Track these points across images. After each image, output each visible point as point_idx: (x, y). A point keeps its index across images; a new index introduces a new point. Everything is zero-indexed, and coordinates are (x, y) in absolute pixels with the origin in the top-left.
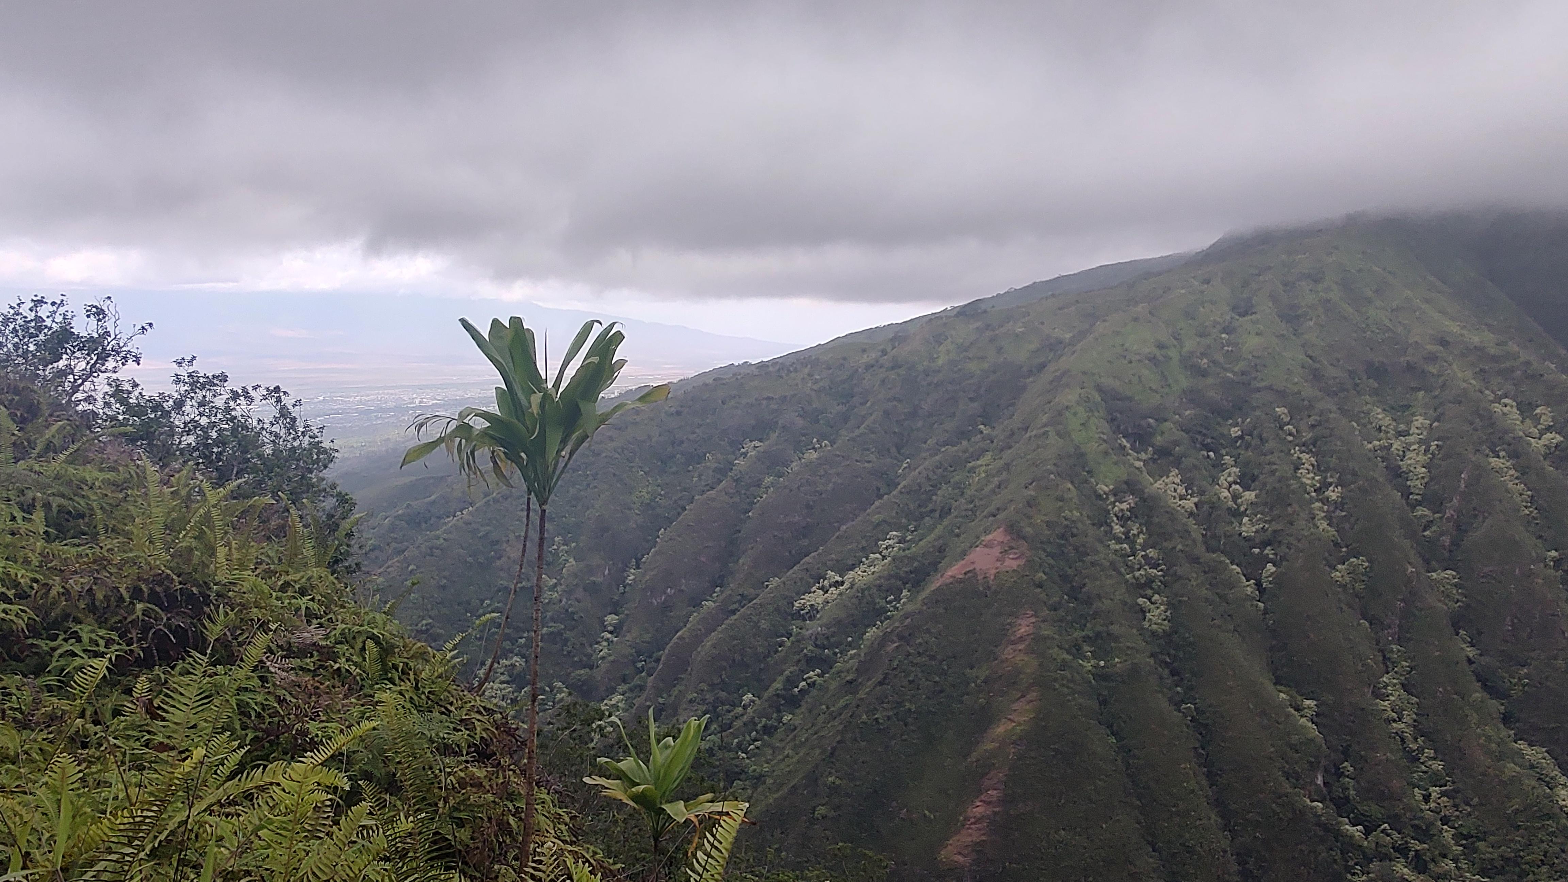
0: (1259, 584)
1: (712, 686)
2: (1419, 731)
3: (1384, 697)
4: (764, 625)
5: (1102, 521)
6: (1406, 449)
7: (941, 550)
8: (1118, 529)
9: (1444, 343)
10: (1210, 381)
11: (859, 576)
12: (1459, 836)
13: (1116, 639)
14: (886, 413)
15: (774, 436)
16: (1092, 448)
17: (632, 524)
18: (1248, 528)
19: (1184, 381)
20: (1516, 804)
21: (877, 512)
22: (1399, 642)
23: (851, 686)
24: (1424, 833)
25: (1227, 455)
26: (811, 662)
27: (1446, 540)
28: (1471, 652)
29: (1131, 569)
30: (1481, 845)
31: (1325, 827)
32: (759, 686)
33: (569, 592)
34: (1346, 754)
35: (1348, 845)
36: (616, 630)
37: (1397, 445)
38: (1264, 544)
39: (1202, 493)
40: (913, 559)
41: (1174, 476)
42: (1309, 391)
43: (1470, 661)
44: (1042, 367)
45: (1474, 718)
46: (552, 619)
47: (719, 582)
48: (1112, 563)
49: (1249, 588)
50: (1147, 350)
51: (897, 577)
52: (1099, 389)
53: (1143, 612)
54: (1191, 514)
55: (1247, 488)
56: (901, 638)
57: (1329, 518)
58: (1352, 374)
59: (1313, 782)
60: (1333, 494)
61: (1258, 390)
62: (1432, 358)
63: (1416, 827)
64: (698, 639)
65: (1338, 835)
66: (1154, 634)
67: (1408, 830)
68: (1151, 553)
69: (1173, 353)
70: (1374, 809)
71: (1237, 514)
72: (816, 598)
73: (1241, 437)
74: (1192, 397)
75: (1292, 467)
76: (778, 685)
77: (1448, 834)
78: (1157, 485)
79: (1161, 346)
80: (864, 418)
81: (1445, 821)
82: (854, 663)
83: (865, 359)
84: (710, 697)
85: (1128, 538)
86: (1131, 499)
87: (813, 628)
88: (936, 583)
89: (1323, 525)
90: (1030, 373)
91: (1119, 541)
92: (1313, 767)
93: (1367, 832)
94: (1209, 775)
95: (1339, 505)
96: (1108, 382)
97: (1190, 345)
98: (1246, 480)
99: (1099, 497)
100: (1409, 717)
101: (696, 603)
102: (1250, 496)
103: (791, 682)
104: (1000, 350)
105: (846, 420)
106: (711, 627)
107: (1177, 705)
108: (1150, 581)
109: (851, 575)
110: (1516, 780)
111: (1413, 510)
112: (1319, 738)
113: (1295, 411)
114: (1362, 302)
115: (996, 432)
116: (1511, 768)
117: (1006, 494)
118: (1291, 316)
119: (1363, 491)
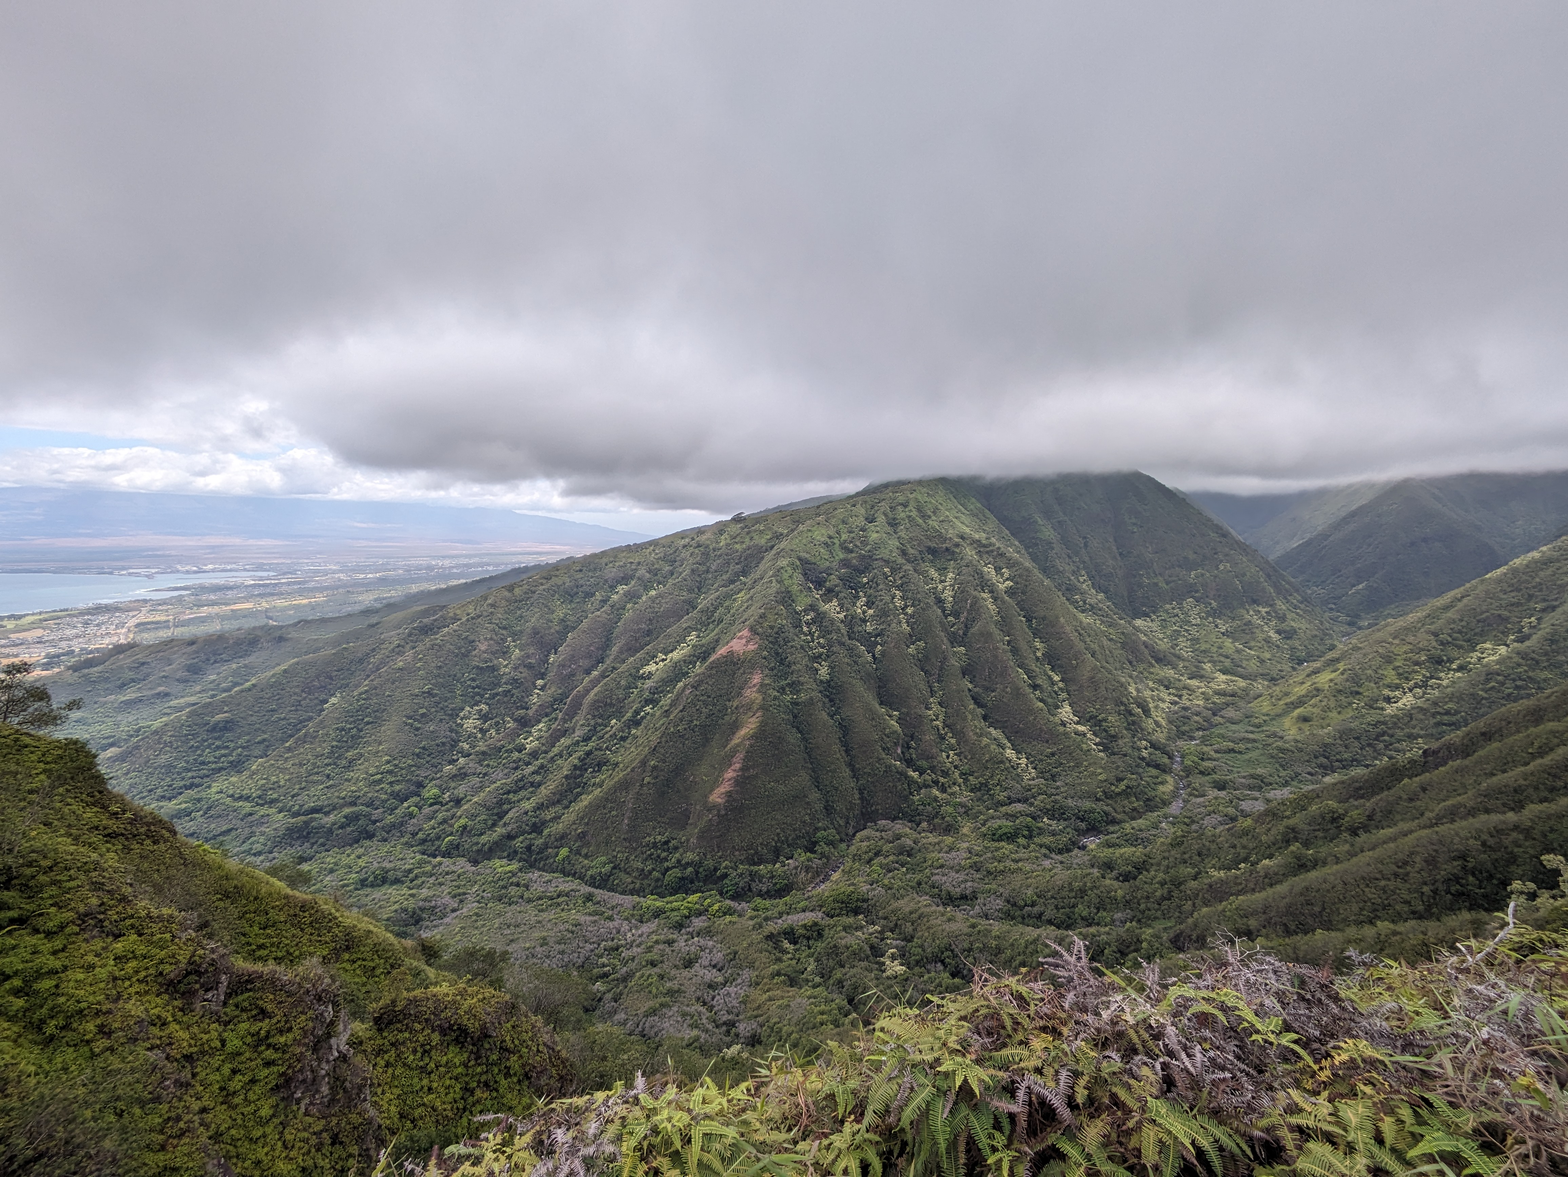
0: (874, 656)
1: (594, 716)
2: (945, 725)
3: (930, 709)
4: (623, 683)
5: (797, 625)
6: (944, 588)
7: (717, 641)
8: (805, 629)
9: (962, 538)
10: (853, 555)
11: (676, 655)
12: (962, 774)
13: (802, 684)
14: (693, 570)
15: (633, 583)
16: (795, 588)
17: (552, 631)
18: (869, 628)
19: (842, 556)
20: (987, 757)
21: (685, 623)
22: (938, 682)
23: (667, 713)
24: (945, 774)
25: (861, 591)
26: (647, 702)
27: (961, 632)
28: (970, 686)
29: (811, 649)
30: (971, 778)
31: (901, 774)
32: (619, 714)
33: (515, 668)
34: (912, 737)
35: (911, 782)
36: (542, 689)
37: (940, 587)
38: (876, 636)
39: (848, 610)
40: (703, 646)
41: (835, 602)
42: (900, 560)
43: (970, 690)
44: (772, 547)
45: (970, 717)
46: (505, 683)
47: (601, 661)
48: (802, 647)
49: (869, 658)
50: (824, 540)
51: (694, 656)
52: (800, 559)
53: (817, 670)
54: (842, 621)
55: (870, 608)
56: (693, 687)
57: (907, 622)
58: (921, 552)
59: (896, 752)
60: (910, 611)
61: (876, 560)
62: (957, 545)
63: (943, 771)
64: (587, 691)
65: (907, 777)
66: (821, 681)
67: (939, 773)
68: (822, 641)
69: (836, 541)
70: (924, 763)
71: (864, 621)
72: (652, 668)
73: (868, 583)
74: (845, 563)
75: (891, 598)
76: (629, 714)
77: (957, 774)
78: (826, 607)
79: (830, 537)
80: (681, 573)
81: (956, 767)
82: (669, 701)
83: (683, 542)
84: (592, 722)
85: (811, 634)
86: (812, 614)
87: (649, 683)
88: (712, 658)
89: (905, 626)
90: (767, 550)
91: (806, 635)
92: (896, 744)
93: (921, 774)
94: (846, 751)
95: (912, 616)
96: (803, 555)
97: (844, 537)
98: (869, 604)
99: (797, 613)
100: (941, 717)
101: (588, 672)
102: (871, 612)
103: (637, 713)
104: (751, 539)
105: (672, 574)
106: (595, 683)
107: (832, 717)
108: (821, 655)
109: (670, 655)
110: (987, 746)
111: (946, 618)
112: (899, 730)
113: (893, 570)
114: (925, 517)
115: (748, 580)
116: (985, 740)
117: (750, 612)
118: (893, 524)
119: (923, 609)
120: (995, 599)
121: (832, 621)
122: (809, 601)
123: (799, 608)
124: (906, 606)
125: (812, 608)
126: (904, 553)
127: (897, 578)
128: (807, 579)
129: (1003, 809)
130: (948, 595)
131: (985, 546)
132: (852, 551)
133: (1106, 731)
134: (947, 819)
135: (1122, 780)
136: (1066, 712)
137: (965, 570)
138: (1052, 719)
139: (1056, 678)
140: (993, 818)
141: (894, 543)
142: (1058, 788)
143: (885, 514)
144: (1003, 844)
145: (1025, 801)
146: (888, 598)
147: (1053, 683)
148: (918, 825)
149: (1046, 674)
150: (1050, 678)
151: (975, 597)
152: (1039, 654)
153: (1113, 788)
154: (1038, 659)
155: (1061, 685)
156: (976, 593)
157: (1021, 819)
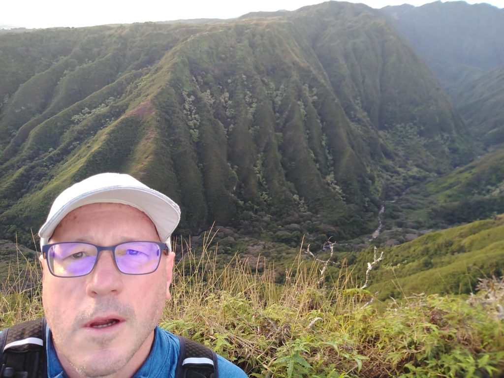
0: (228, 130)
1: (37, 144)
2: (263, 177)
3: (256, 167)
4: (59, 124)
6: (277, 95)
7: (127, 105)
8: (187, 107)
10: (224, 63)
11: (98, 111)
12: (268, 205)
13: (181, 142)
14: (114, 54)
15: (70, 56)
16: (184, 79)
17: (8, 80)
18: (228, 112)
19: (217, 62)
20: (283, 197)
21: (106, 90)
24: (259, 204)
25: (226, 88)
26: (76, 139)
31: (234, 201)
32: (55, 145)
34: (243, 182)
35: (238, 206)
38: (231, 118)
39: (216, 99)
40: (117, 107)
41: (208, 92)
42: (253, 72)
44: (171, 48)
45: (278, 174)
47: (44, 107)
48: (184, 118)
49: (225, 131)
50: (206, 49)
51: (111, 113)
52: (188, 58)
54: (211, 105)
59: (233, 189)
61: (239, 69)
63: (257, 202)
65: (237, 203)
66: (193, 141)
67: (255, 203)
69: (214, 51)
70: (247, 197)
71: (225, 108)
72: (80, 117)
73: (231, 83)
74: (218, 67)
75: (244, 95)
76: (63, 145)
77: (265, 205)
78: (202, 94)
79: (211, 48)
80: (105, 55)
84: (36, 147)
86: (193, 98)
87: (77, 127)
88: (123, 117)
90: (167, 49)
91: (187, 111)
92: (233, 184)
93: (245, 203)
94: (204, 185)
96: (192, 57)
97: (220, 49)
98: (230, 98)
99: (182, 95)
100: (262, 172)
102: (230, 102)
103: (68, 145)
106: (38, 122)
107: (197, 164)
109: (93, 111)
110: (284, 191)
111: (275, 114)
112: (236, 177)
115: (153, 68)
116: (284, 188)
117: (151, 90)
121: (205, 105)
122: (191, 89)
123: (184, 92)
124: (252, 102)
125: (193, 93)
127: (250, 83)
128: (192, 74)
129: (287, 226)
130: (278, 99)
131: (306, 71)
132: (223, 60)
133: (350, 190)
134: (255, 229)
135: (352, 217)
137: (291, 85)
138: (322, 180)
140: (280, 230)
141: (251, 59)
142: (317, 218)
143: (249, 39)
144: (283, 244)
145: (298, 223)
146: (241, 96)
147: (327, 161)
148: (239, 230)
149: (325, 155)
151: (294, 103)
152: (323, 143)
153: (346, 220)
154: (322, 146)
155: (332, 162)
156: (295, 101)
157: (295, 232)
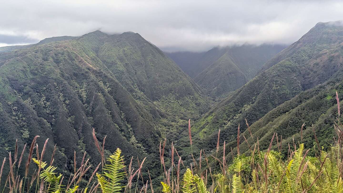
3: (79, 145)
5: (10, 111)
22: (82, 133)
25: (43, 94)
27: (91, 110)
29: (18, 123)
37: (80, 91)
41: (29, 99)
50: (21, 68)
53: (22, 134)
55: (48, 101)
57: (66, 107)
58: (71, 75)
60: (67, 102)
61: (50, 79)
68: (24, 118)
71: (45, 108)
73: (46, 89)
75: (58, 96)
78: (25, 102)
85: (17, 115)
89: (65, 109)
95: (68, 105)
100: (84, 148)
102: (48, 103)
108: (23, 126)
111: (84, 104)
112: (65, 156)
113: (58, 83)
114: (72, 60)
118: (57, 62)
119: (74, 101)
120: (104, 96)
122: (15, 99)
123: (10, 103)
124: (65, 100)
125: (17, 103)
126: (63, 76)
127: (60, 87)
128: (13, 88)
130: (84, 95)
131: (99, 73)
132: (36, 75)
133: (147, 145)
136: (133, 139)
137: (91, 84)
138: (128, 142)
139: (129, 126)
141: (58, 71)
143: (53, 58)
146: (56, 97)
147: (128, 128)
149: (125, 125)
150: (127, 127)
151: (96, 95)
152: (122, 117)
153: (151, 166)
154: (122, 119)
155: (131, 129)
156: (96, 93)
